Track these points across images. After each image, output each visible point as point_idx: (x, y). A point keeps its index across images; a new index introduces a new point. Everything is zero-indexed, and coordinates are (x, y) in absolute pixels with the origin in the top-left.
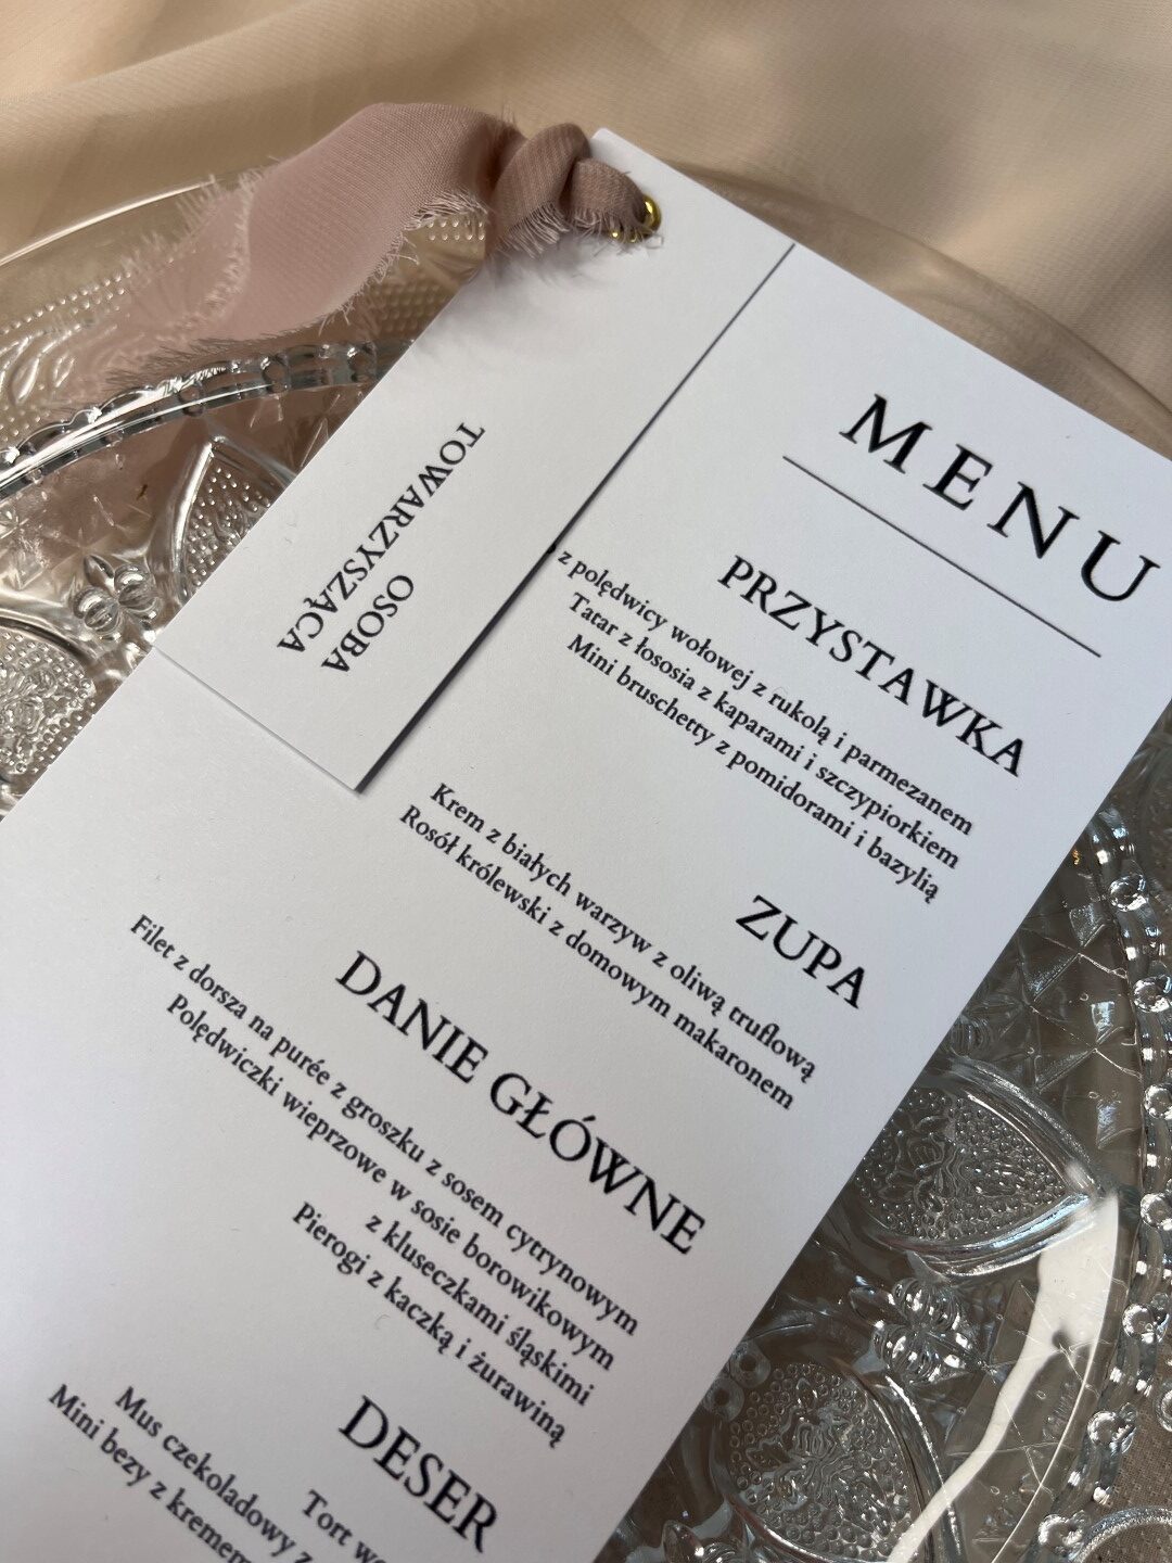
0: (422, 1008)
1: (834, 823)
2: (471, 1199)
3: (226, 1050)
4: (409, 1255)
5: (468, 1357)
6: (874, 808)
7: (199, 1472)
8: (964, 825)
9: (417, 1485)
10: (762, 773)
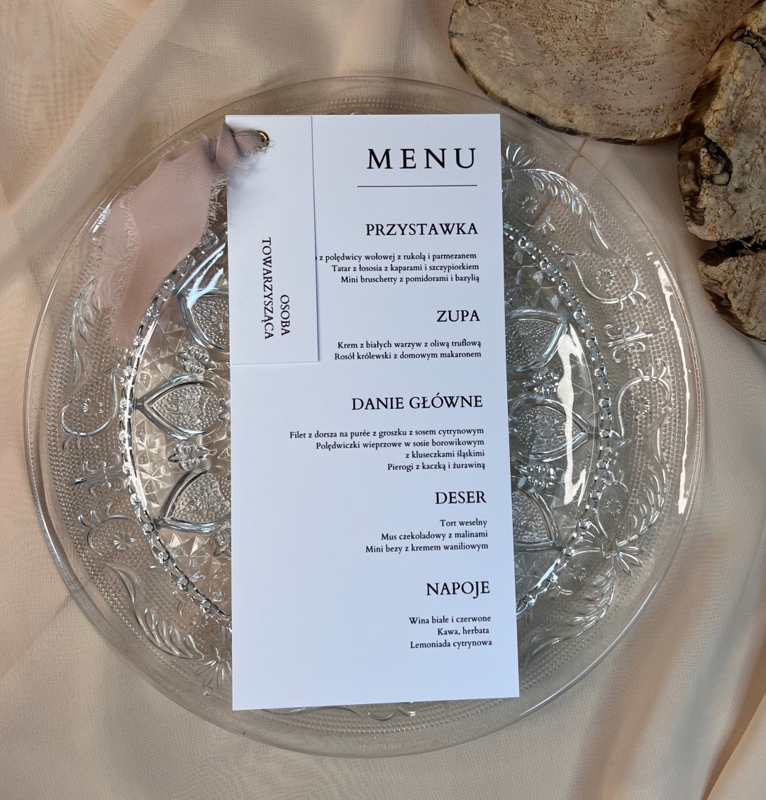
0: (378, 400)
1: (442, 279)
2: (426, 433)
3: (339, 446)
4: (421, 456)
5: (452, 466)
6: (449, 268)
7: (412, 537)
8: (473, 256)
9: (462, 500)
10: (415, 279)
